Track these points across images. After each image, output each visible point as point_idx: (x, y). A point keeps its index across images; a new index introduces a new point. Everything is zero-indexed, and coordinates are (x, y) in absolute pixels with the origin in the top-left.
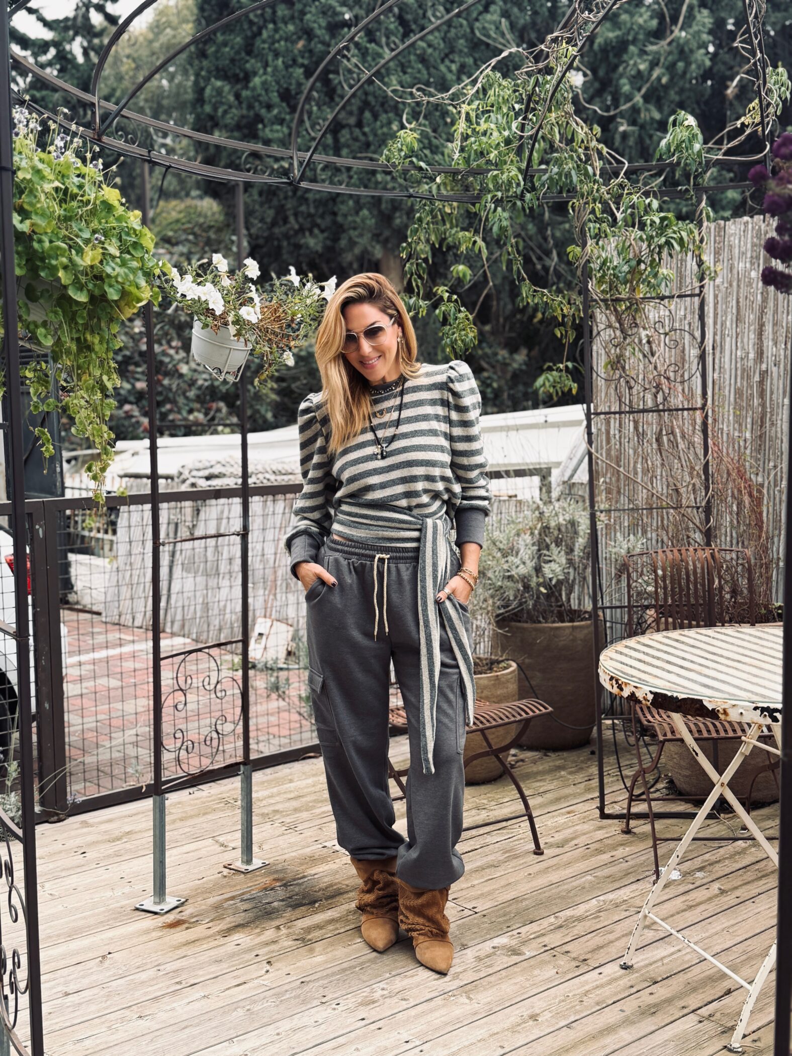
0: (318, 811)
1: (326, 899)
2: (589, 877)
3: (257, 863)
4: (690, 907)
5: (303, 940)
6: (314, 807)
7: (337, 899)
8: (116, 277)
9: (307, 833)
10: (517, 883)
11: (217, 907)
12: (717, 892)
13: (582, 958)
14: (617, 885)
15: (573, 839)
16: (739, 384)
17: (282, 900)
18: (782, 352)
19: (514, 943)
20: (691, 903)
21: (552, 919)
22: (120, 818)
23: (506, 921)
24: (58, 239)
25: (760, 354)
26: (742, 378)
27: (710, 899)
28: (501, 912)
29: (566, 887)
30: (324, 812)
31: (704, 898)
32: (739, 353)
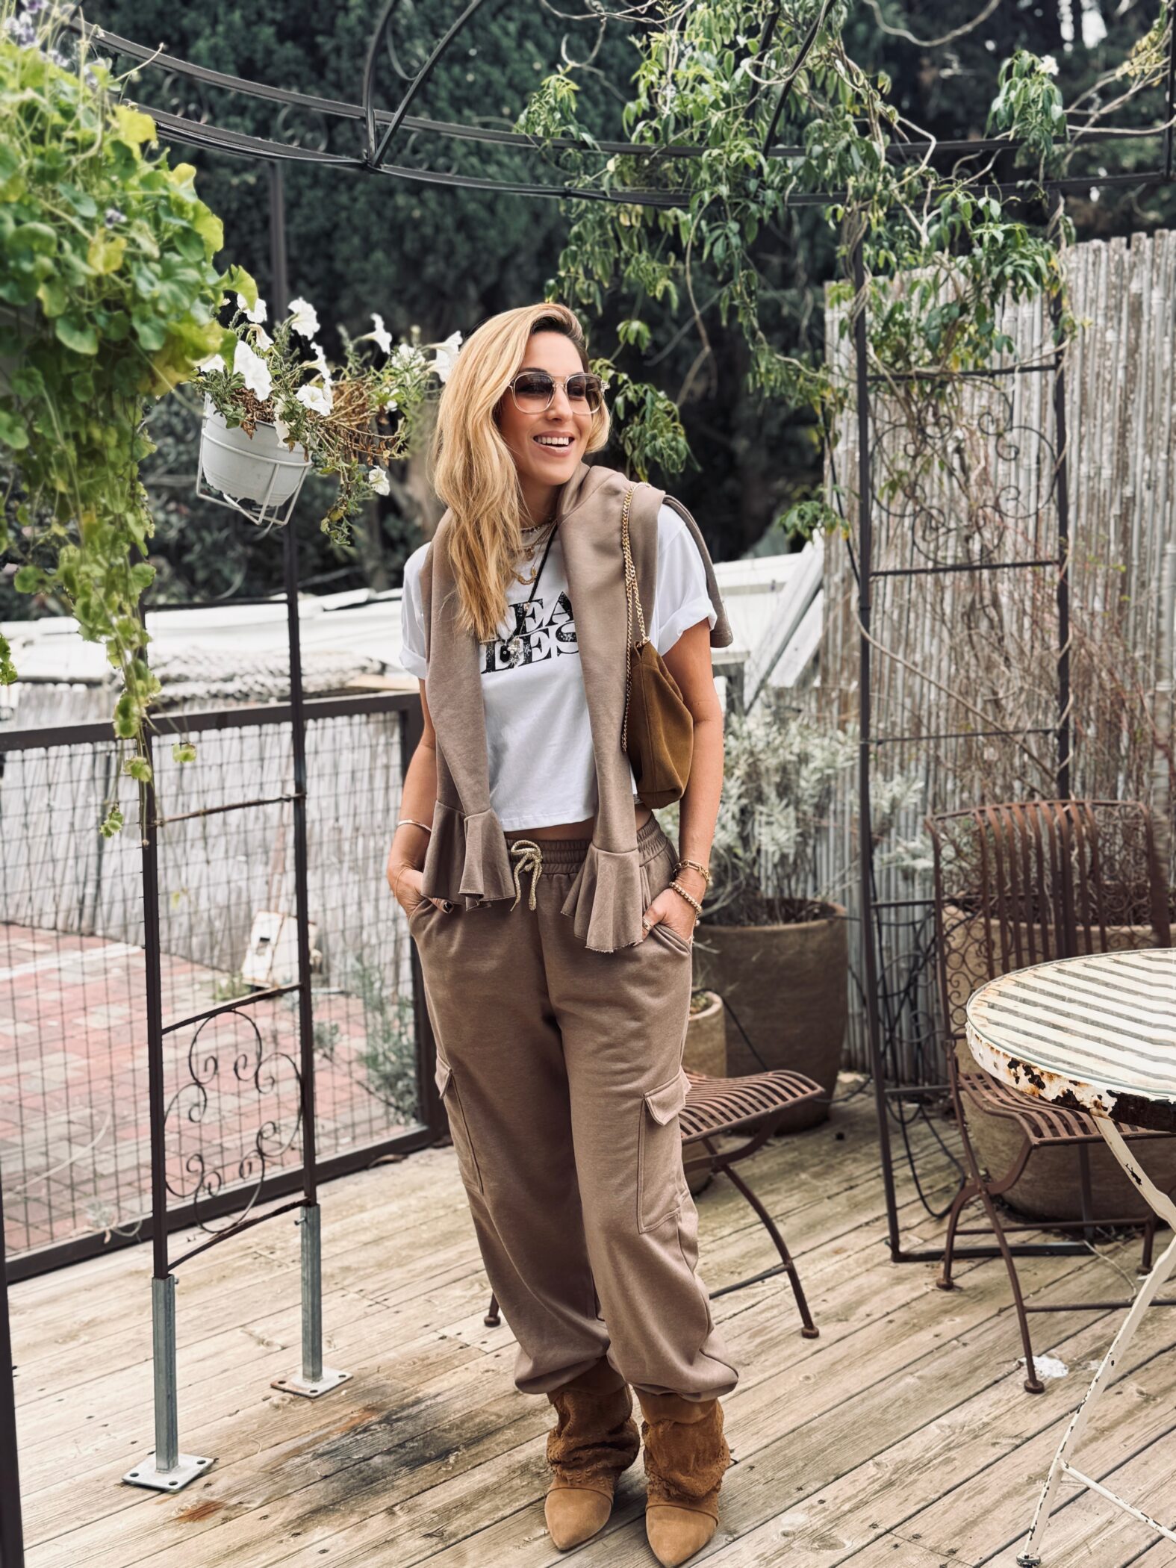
0: (420, 1265)
1: (467, 1446)
2: (910, 1380)
3: (331, 1376)
4: (1102, 1432)
5: (440, 1535)
6: (410, 1259)
7: (487, 1444)
8: (154, 302)
9: (409, 1311)
10: (791, 1396)
11: (273, 1471)
12: (1137, 1399)
13: (946, 1547)
14: (963, 1393)
15: (860, 1303)
16: (1083, 520)
17: (389, 1452)
18: (1161, 466)
19: (817, 1522)
20: (1099, 1424)
21: (870, 1469)
22: (69, 1294)
23: (793, 1477)
24: (33, 217)
25: (1122, 469)
26: (1089, 510)
27: (1130, 1413)
28: (779, 1459)
29: (876, 1401)
30: (429, 1268)
31: (1120, 1412)
32: (1084, 468)
